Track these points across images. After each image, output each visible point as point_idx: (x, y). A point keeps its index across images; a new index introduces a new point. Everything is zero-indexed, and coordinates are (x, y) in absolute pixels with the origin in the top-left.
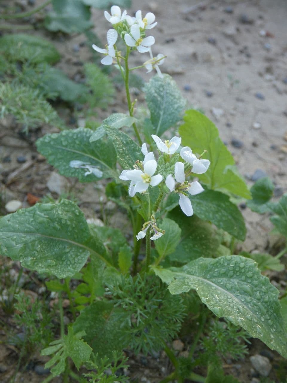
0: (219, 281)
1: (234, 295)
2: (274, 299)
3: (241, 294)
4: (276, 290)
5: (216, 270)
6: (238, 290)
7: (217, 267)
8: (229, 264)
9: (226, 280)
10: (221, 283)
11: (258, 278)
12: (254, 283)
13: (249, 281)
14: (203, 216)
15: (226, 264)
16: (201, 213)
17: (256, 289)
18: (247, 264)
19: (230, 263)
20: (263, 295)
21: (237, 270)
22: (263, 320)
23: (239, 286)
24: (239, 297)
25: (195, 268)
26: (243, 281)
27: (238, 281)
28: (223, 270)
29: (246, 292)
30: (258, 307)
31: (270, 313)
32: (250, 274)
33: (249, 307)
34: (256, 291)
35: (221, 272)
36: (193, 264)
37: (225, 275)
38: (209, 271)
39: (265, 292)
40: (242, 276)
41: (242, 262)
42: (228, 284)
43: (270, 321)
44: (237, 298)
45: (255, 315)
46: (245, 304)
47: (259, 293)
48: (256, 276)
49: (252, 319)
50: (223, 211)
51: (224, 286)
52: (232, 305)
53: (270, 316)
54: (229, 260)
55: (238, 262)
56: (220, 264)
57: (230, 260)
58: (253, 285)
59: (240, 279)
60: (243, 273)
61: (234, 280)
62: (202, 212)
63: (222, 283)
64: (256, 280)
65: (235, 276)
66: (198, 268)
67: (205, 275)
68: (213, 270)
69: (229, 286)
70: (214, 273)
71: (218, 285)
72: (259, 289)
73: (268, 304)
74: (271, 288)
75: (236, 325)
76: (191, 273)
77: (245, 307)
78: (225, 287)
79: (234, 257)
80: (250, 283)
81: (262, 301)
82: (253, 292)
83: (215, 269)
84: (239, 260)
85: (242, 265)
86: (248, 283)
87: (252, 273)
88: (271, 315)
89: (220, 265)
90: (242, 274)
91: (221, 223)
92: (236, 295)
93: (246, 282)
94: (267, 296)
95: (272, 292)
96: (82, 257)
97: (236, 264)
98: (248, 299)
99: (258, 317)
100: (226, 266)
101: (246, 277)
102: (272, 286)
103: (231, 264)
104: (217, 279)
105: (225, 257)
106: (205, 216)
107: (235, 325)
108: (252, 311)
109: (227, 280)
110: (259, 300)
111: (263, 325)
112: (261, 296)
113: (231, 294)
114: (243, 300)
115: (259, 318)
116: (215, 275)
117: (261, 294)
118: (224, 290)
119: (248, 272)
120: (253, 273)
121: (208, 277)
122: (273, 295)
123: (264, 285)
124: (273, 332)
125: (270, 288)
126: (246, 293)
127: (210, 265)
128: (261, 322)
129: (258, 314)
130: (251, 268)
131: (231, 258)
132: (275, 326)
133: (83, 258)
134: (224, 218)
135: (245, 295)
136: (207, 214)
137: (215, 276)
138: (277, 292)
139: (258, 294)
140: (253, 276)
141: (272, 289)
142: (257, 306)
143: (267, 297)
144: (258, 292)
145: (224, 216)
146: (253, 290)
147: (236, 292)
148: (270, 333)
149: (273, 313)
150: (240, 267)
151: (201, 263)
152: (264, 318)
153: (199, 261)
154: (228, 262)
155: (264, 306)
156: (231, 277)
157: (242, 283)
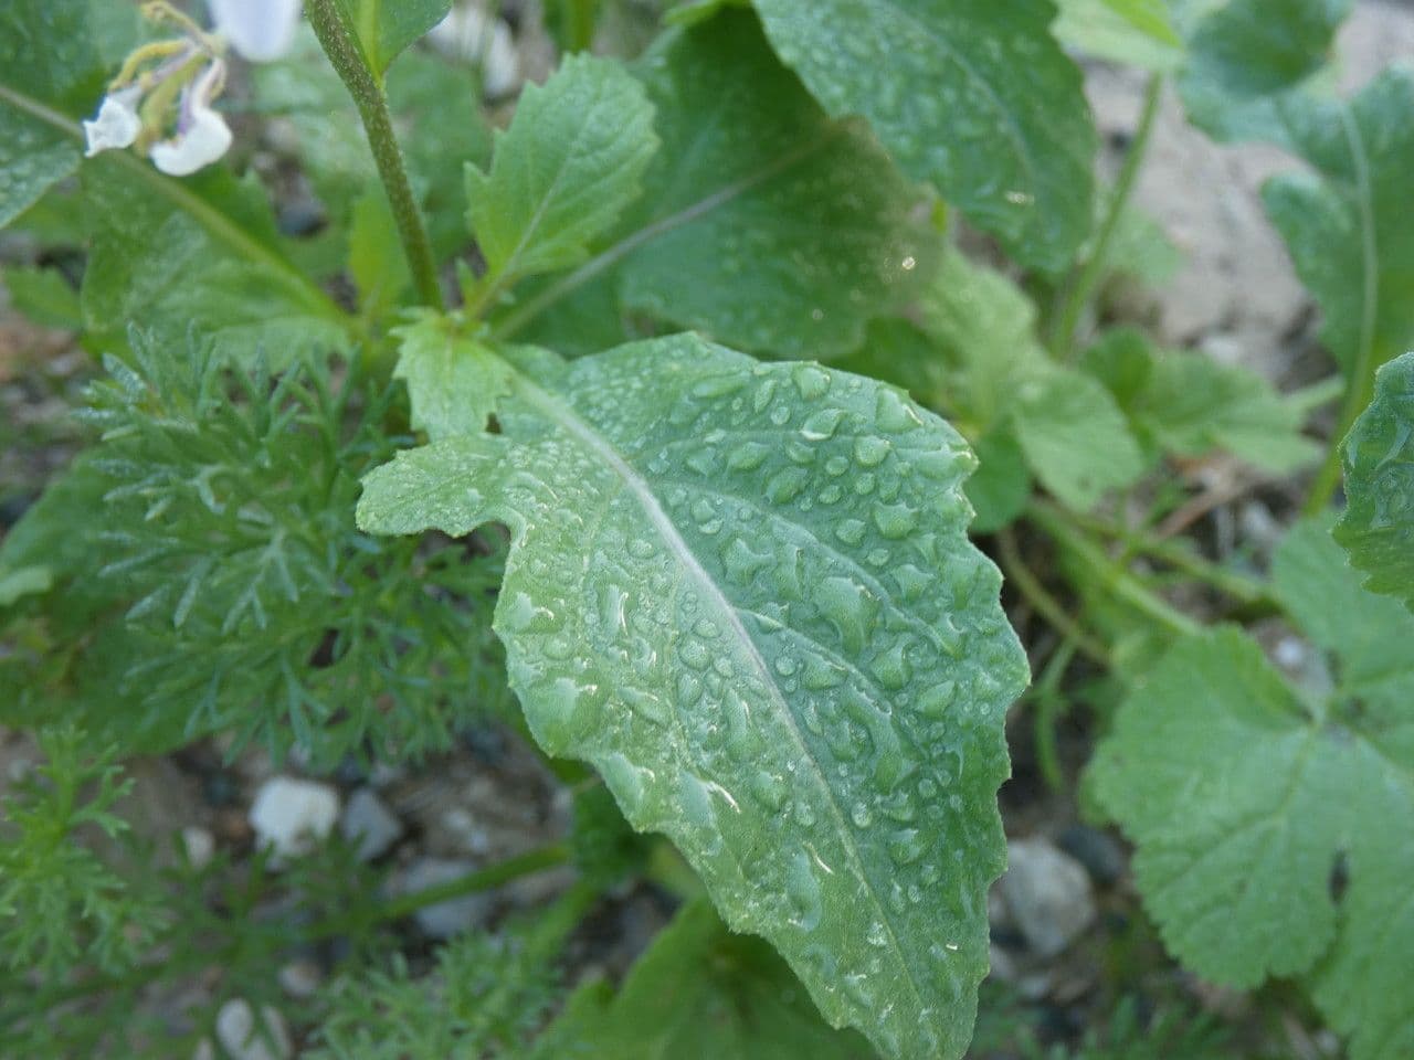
0: (703, 507)
1: (743, 620)
2: (984, 709)
3: (790, 625)
4: (1017, 661)
5: (716, 436)
6: (781, 598)
7: (722, 421)
8: (794, 422)
9: (746, 514)
10: (706, 521)
11: (939, 555)
12: (901, 580)
13: (879, 557)
14: (837, 91)
15: (778, 419)
16: (830, 68)
17: (899, 616)
18: (902, 451)
19: (805, 418)
20: (925, 671)
21: (831, 469)
22: (862, 819)
23: (801, 568)
24: (768, 639)
25: (628, 388)
26: (841, 546)
27: (808, 535)
28: (748, 453)
29: (821, 624)
30: (863, 735)
31: (927, 789)
32: (897, 517)
33: (800, 722)
34: (895, 631)
35: (735, 459)
36: (631, 362)
37: (747, 480)
38: (674, 432)
39: (944, 654)
40: (850, 514)
41: (880, 432)
42: (741, 544)
43: (912, 833)
44: (758, 646)
45: (825, 777)
46: (787, 695)
47: (907, 650)
48: (929, 539)
49: (790, 803)
50: (976, 82)
51: (712, 552)
52: (690, 683)
53: (921, 804)
54: (808, 400)
55: (853, 424)
56: (748, 405)
57: (814, 401)
58: (893, 586)
59: (827, 530)
60: (861, 497)
61: (794, 527)
62: (841, 63)
63: (707, 529)
64: (920, 561)
65: (806, 505)
66: (641, 394)
67: (648, 445)
68: (698, 429)
69: (742, 555)
70: (698, 450)
71: (682, 531)
72: (917, 622)
73: (937, 729)
74: (993, 635)
75: (641, 830)
76: (592, 414)
77: (782, 715)
78: (720, 555)
79: (848, 388)
80: (879, 571)
81: (903, 699)
82: (870, 634)
83: (710, 429)
84: (863, 414)
85: (872, 448)
86: (867, 566)
87: (914, 514)
88: (933, 800)
89: (744, 415)
90: (851, 502)
91: (940, 154)
92: (758, 622)
93: (853, 557)
94: (948, 678)
95: (991, 663)
96: (16, 179)
97: (836, 431)
98: (824, 665)
99: (836, 796)
100: (776, 427)
101: (872, 530)
102: (1001, 628)
103: (808, 423)
104: (694, 493)
105: (793, 375)
106: (853, 89)
107: (633, 825)
108: (810, 752)
109: (754, 516)
110: (890, 689)
111: (850, 851)
112: (911, 671)
113: (730, 611)
114: (784, 667)
115: (838, 800)
116: (694, 463)
117: (916, 661)
118: (703, 576)
119: (890, 501)
120: (919, 517)
121: (653, 467)
122: (987, 681)
123: (959, 605)
124: (900, 907)
125: (983, 635)
126: (825, 630)
127: (693, 398)
128: (842, 833)
129: (843, 773)
130: (920, 483)
131: (829, 387)
132: (931, 874)
133: (23, 186)
134: (965, 128)
135: (815, 638)
136: (866, 81)
137: (696, 473)
138: (1017, 677)
139: (898, 654)
140: (914, 533)
141: (993, 647)
142: (859, 721)
143: (950, 684)
144: (907, 638)
145: (972, 112)
146: (879, 619)
147: (772, 605)
148: (878, 909)
149: (944, 793)
150: (853, 460)
151: (675, 367)
152: (871, 807)
153: (666, 354)
154: (799, 407)
155: (903, 732)
156: (783, 503)
157: (832, 556)
